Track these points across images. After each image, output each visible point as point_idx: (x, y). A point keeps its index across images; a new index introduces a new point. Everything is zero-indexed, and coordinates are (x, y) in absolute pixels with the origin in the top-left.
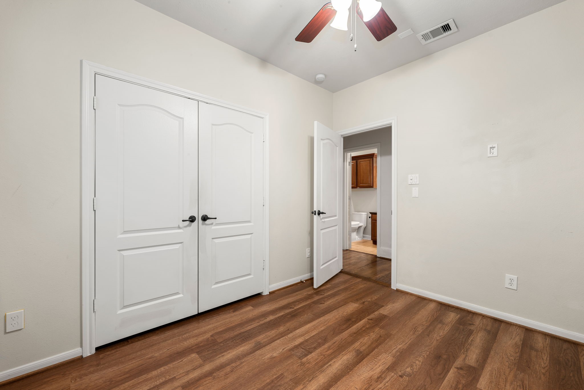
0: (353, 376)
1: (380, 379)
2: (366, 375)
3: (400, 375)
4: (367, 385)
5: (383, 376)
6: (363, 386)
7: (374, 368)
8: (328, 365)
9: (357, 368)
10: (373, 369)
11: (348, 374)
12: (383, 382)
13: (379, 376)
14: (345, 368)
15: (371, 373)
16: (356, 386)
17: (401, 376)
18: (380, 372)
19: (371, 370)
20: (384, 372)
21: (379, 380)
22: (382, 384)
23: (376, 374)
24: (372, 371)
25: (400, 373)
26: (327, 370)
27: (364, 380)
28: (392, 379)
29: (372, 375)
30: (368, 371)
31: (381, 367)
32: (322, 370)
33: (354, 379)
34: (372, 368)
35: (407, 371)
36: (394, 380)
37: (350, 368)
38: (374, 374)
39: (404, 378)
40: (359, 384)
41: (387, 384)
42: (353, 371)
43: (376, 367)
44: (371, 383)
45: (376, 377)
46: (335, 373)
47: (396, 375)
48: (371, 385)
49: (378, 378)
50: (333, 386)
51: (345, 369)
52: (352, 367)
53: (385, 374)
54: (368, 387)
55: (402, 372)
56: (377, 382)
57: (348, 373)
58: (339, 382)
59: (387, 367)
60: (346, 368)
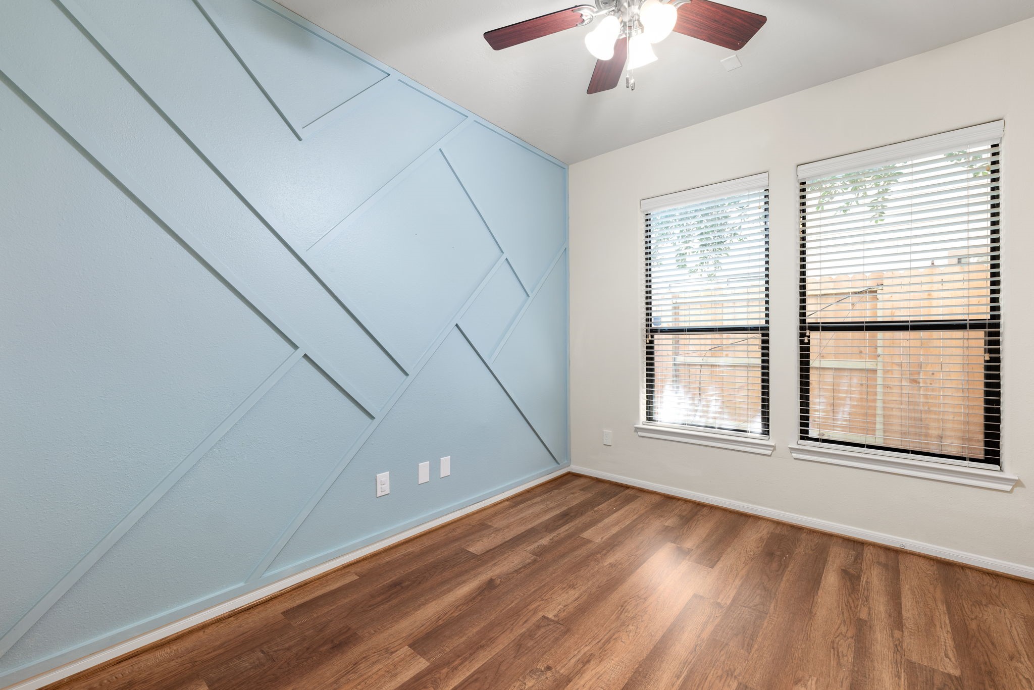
0: (631, 661)
1: (585, 660)
2: (610, 665)
3: (549, 672)
4: (607, 648)
5: (580, 666)
6: (612, 646)
7: (594, 680)
8: (683, 677)
9: (627, 676)
10: (596, 678)
11: (641, 663)
12: (582, 656)
13: (587, 666)
14: (649, 674)
15: (600, 669)
16: (624, 645)
17: (549, 668)
18: (584, 672)
19: (600, 676)
20: (577, 673)
21: (587, 658)
22: (582, 652)
23: (592, 668)
24: (598, 673)
25: (549, 674)
26: (679, 666)
27: (612, 655)
28: (565, 663)
29: (599, 665)
30: (605, 672)
31: (582, 682)
32: (687, 664)
33: (628, 655)
34: (598, 678)
35: (534, 681)
36: (563, 661)
37: (640, 674)
38: (595, 668)
39: (545, 665)
40: (619, 648)
41: (576, 652)
42: (633, 669)
43: (591, 683)
44: (600, 651)
45: (592, 662)
46: (662, 662)
47: (557, 669)
48: (600, 649)
49: (588, 661)
50: (658, 642)
51: (648, 672)
52: (635, 678)
53: (576, 670)
54: (606, 645)
55: (543, 677)
56: (591, 655)
57: (640, 666)
58: (652, 648)
59: (571, 683)
60: (647, 674)
